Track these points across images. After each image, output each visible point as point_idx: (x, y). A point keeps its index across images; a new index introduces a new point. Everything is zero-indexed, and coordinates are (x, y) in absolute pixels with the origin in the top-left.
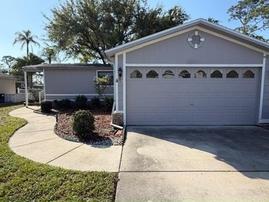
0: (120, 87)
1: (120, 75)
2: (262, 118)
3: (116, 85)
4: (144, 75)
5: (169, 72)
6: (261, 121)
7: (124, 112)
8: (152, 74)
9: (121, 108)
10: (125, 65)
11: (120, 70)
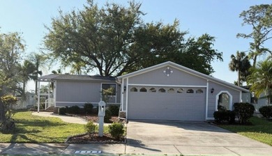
0: (125, 96)
1: (125, 90)
2: (208, 117)
3: (122, 95)
4: (139, 90)
5: (153, 89)
6: (207, 118)
7: (126, 111)
8: (143, 90)
9: (124, 109)
10: (128, 84)
11: (125, 87)
